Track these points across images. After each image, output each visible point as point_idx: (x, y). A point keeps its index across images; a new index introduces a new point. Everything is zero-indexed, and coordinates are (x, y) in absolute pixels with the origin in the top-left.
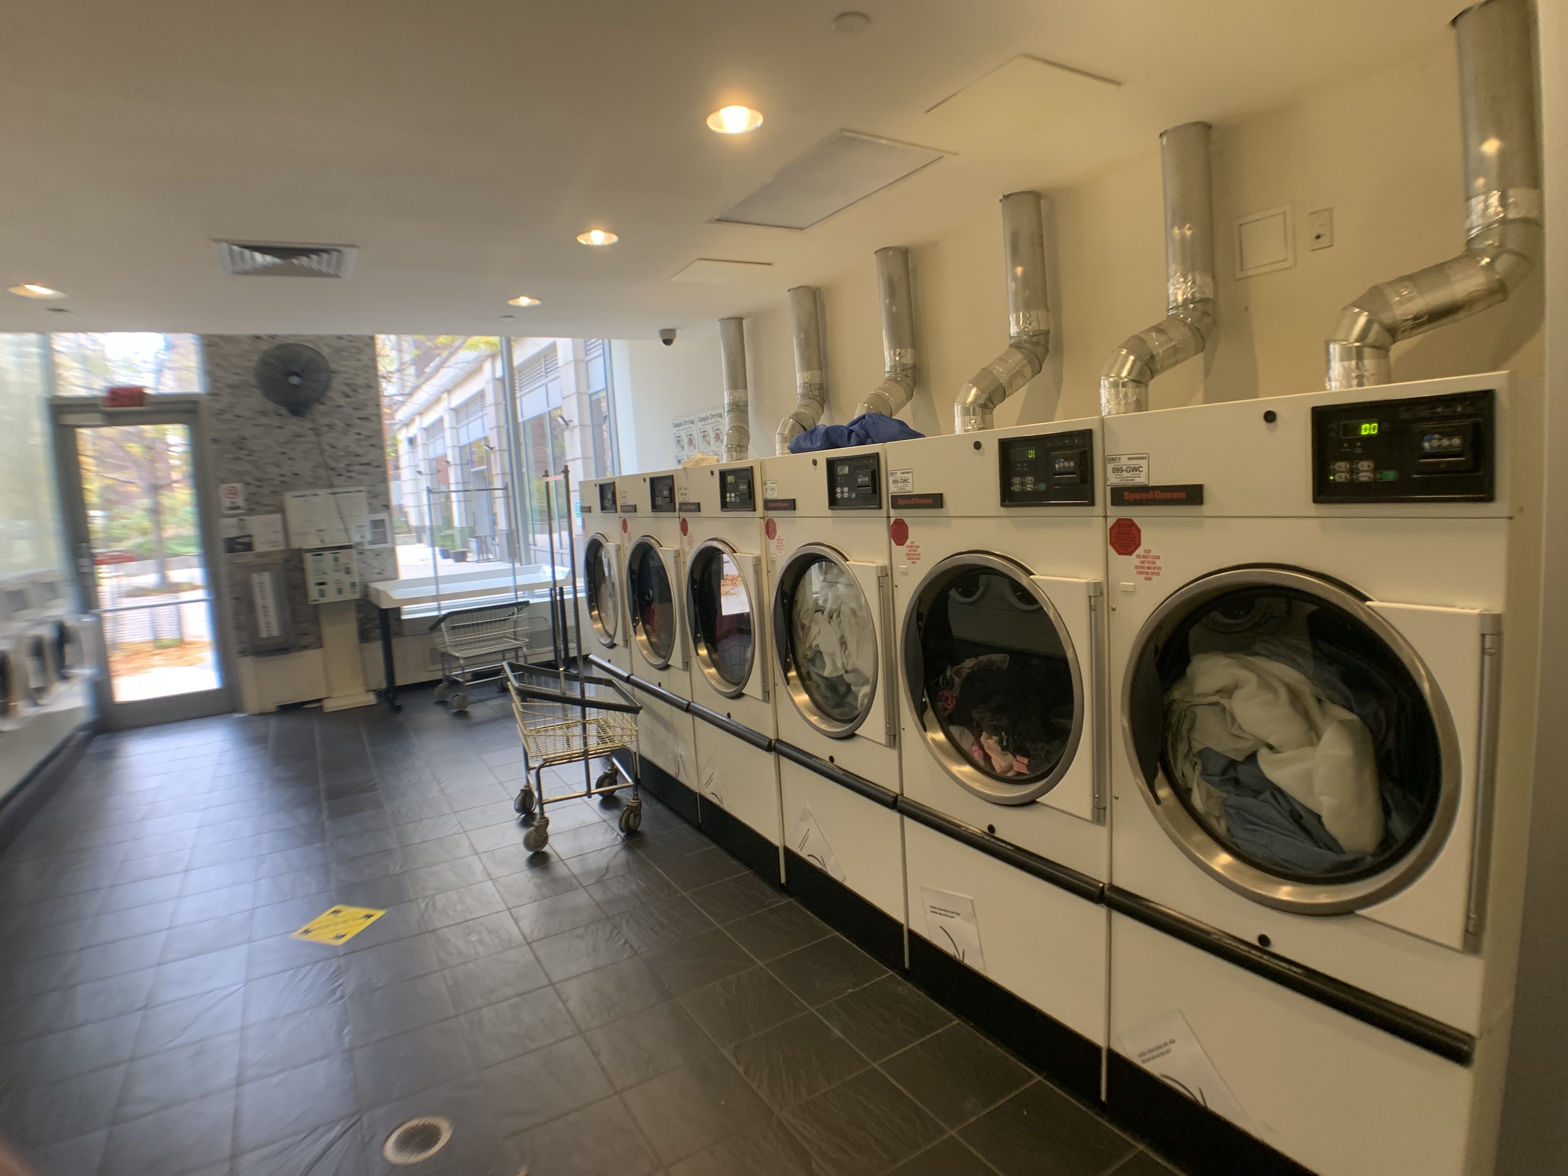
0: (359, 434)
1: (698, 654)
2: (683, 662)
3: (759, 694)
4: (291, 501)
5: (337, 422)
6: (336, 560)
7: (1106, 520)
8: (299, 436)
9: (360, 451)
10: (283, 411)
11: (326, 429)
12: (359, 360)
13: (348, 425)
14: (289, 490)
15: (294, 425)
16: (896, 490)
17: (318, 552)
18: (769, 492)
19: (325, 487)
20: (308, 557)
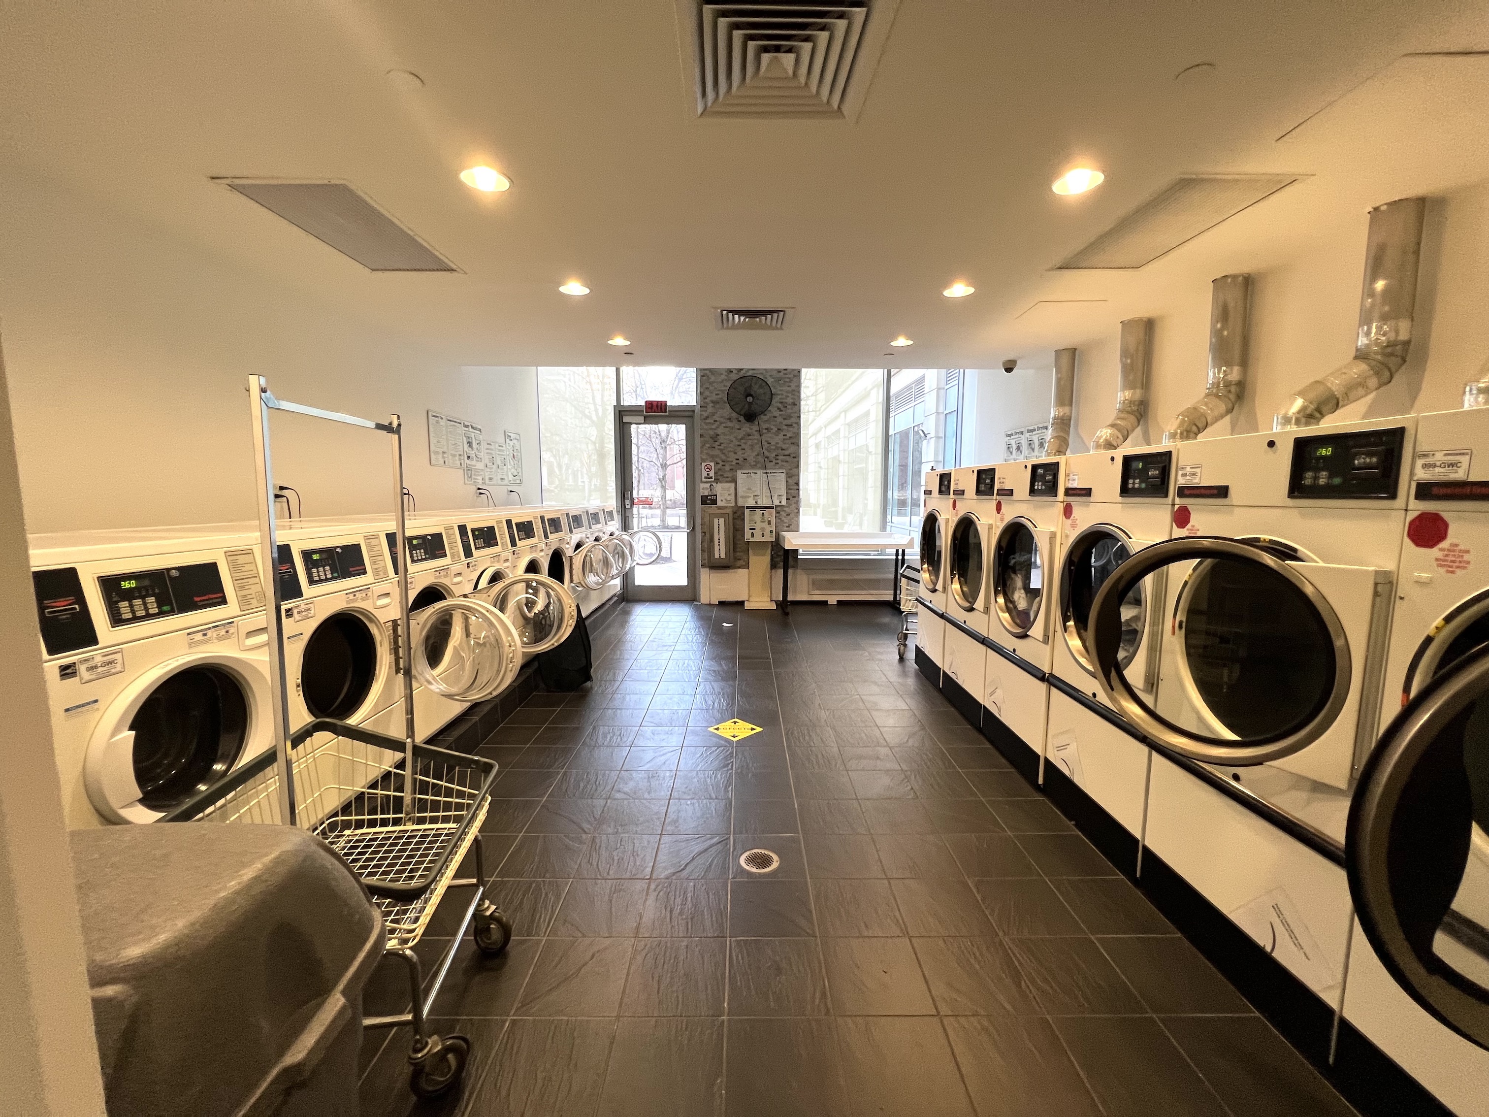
0: (785, 435)
1: (996, 602)
2: (984, 607)
3: (1040, 637)
4: (741, 476)
5: (772, 427)
6: (763, 515)
7: (1406, 514)
8: (749, 435)
9: (784, 447)
10: (742, 418)
11: (765, 431)
12: (789, 386)
13: (779, 429)
14: (740, 469)
15: (747, 427)
16: (1183, 482)
17: (753, 509)
18: (1071, 482)
19: (761, 468)
20: (747, 512)
